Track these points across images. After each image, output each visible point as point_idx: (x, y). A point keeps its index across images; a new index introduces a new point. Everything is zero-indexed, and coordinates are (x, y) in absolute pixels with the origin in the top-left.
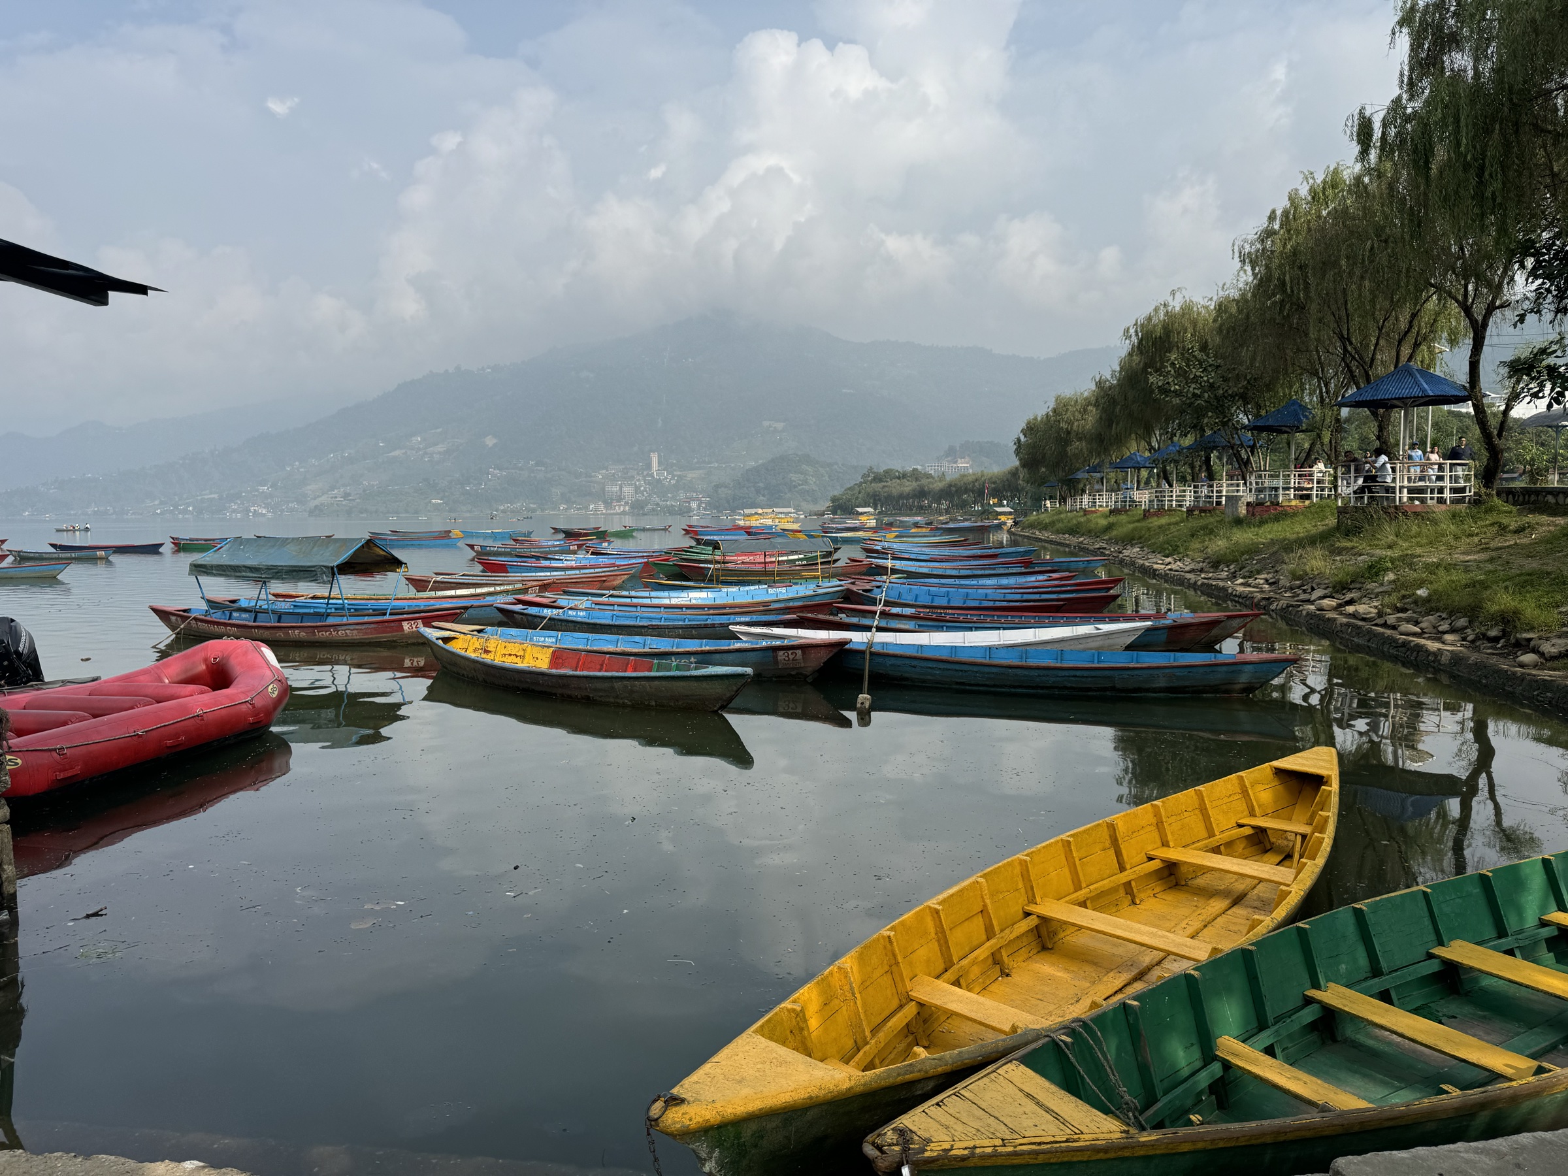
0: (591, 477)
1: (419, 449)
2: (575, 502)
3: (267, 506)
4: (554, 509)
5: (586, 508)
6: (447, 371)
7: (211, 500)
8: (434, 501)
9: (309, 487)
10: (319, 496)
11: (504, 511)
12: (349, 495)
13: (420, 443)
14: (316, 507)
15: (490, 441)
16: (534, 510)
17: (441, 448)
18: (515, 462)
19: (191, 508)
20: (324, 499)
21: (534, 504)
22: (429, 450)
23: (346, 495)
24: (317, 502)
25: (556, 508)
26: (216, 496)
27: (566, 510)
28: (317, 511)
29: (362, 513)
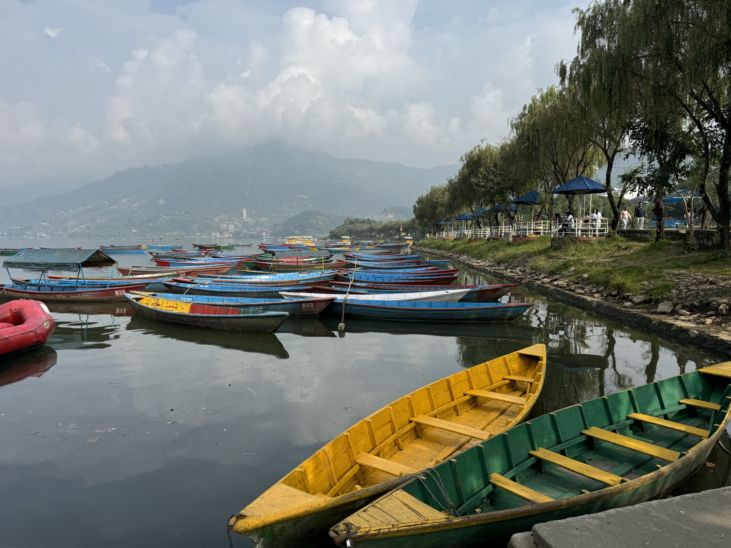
0: (213, 220)
1: (125, 205)
2: (204, 232)
3: (47, 233)
4: (194, 235)
5: (210, 235)
6: (140, 167)
7: (17, 229)
8: (133, 231)
9: (69, 224)
10: (74, 228)
11: (168, 236)
12: (90, 227)
13: (126, 202)
14: (73, 233)
15: (161, 202)
16: (184, 236)
17: (137, 205)
18: (174, 212)
19: (6, 234)
20: (77, 229)
21: (184, 232)
22: (131, 206)
23: (88, 228)
24: (73, 231)
25: (195, 234)
26: (19, 227)
27: (200, 235)
28: (73, 236)
29: (96, 236)
